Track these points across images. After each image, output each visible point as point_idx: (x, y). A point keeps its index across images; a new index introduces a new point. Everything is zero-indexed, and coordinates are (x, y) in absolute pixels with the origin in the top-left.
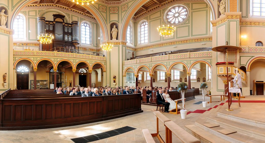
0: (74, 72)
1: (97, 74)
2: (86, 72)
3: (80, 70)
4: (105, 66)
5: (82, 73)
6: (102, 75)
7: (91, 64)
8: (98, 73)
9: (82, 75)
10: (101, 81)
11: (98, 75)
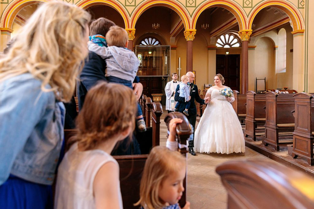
0: (188, 40)
1: (272, 48)
2: (237, 45)
3: (219, 41)
4: (302, 12)
5: (227, 50)
6: (290, 51)
7: (248, 10)
8: (276, 45)
9: (227, 53)
10: (285, 71)
11: (276, 51)
